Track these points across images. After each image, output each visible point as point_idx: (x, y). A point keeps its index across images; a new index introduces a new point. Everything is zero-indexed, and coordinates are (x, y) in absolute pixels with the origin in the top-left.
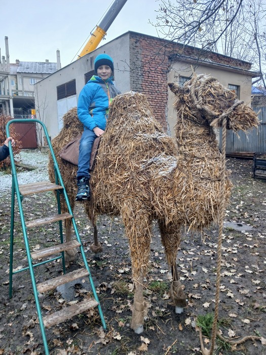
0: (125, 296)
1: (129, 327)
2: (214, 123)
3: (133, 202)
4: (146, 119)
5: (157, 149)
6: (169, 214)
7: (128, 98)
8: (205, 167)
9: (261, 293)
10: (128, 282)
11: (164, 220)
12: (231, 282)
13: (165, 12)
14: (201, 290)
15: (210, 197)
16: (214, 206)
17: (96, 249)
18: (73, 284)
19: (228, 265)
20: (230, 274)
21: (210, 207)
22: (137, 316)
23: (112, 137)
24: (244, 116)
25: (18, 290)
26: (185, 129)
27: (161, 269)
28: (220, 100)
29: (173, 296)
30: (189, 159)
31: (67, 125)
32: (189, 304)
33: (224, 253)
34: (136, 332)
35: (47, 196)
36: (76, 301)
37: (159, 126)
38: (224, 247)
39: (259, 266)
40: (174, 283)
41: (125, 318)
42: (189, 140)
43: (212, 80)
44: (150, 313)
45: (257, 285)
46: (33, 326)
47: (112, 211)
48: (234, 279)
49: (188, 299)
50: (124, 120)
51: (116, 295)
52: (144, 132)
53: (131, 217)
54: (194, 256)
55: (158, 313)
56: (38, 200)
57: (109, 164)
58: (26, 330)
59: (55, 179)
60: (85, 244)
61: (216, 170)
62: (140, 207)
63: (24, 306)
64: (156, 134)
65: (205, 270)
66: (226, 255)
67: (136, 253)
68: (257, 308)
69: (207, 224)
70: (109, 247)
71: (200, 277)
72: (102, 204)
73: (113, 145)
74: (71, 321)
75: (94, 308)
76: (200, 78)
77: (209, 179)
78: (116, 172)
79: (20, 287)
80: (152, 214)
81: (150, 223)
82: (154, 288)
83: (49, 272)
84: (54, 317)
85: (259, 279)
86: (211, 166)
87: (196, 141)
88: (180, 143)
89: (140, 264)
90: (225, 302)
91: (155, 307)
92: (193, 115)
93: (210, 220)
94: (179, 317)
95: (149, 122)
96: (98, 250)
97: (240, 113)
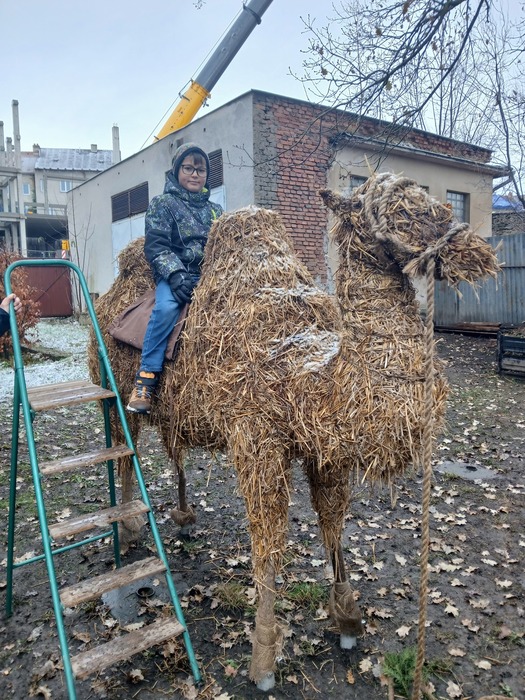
0: (239, 612)
1: (246, 678)
2: (410, 268)
3: (253, 423)
4: (280, 259)
5: (301, 318)
6: (323, 448)
7: (244, 220)
8: (394, 353)
9: (515, 606)
10: (247, 584)
11: (316, 459)
12: (454, 584)
13: (321, 52)
14: (394, 601)
15: (404, 413)
16: (413, 431)
17: (182, 517)
18: (136, 589)
19: (448, 550)
20: (452, 568)
21: (406, 433)
22: (261, 655)
23: (213, 294)
24: (470, 254)
25: (24, 601)
26: (353, 279)
27: (312, 558)
28: (421, 222)
29: (335, 612)
30: (362, 337)
31: (125, 271)
32: (369, 629)
33: (440, 524)
34: (259, 687)
35: (87, 411)
36: (141, 624)
37: (305, 273)
38: (440, 512)
39: (509, 550)
40: (337, 586)
41: (238, 658)
42: (362, 302)
43: (407, 184)
44: (289, 649)
45: (505, 590)
46: (52, 674)
47: (212, 440)
48: (459, 578)
49: (366, 618)
50: (237, 261)
51: (221, 611)
52: (276, 284)
53: (249, 454)
54: (380, 530)
55: (305, 648)
56: (71, 418)
57: (205, 348)
58: (38, 683)
59: (101, 378)
60: (162, 507)
61: (417, 359)
62: (267, 434)
63: (35, 633)
64: (298, 290)
65: (402, 560)
66: (444, 528)
67: (260, 526)
68: (506, 638)
69: (400, 467)
70: (208, 513)
71: (391, 574)
72: (193, 426)
73: (214, 311)
74: (129, 665)
75: (177, 639)
76: (382, 180)
77: (401, 377)
78: (219, 364)
79: (28, 593)
80: (292, 448)
81: (287, 465)
82: (297, 596)
83: (87, 564)
84: (93, 657)
85: (510, 577)
86: (406, 351)
87: (375, 303)
88: (345, 307)
89: (267, 548)
90: (440, 626)
91: (299, 636)
92: (369, 252)
93: (406, 460)
94: (348, 657)
95: (286, 265)
96: (186, 519)
97: (461, 247)
